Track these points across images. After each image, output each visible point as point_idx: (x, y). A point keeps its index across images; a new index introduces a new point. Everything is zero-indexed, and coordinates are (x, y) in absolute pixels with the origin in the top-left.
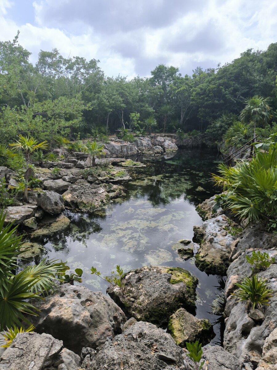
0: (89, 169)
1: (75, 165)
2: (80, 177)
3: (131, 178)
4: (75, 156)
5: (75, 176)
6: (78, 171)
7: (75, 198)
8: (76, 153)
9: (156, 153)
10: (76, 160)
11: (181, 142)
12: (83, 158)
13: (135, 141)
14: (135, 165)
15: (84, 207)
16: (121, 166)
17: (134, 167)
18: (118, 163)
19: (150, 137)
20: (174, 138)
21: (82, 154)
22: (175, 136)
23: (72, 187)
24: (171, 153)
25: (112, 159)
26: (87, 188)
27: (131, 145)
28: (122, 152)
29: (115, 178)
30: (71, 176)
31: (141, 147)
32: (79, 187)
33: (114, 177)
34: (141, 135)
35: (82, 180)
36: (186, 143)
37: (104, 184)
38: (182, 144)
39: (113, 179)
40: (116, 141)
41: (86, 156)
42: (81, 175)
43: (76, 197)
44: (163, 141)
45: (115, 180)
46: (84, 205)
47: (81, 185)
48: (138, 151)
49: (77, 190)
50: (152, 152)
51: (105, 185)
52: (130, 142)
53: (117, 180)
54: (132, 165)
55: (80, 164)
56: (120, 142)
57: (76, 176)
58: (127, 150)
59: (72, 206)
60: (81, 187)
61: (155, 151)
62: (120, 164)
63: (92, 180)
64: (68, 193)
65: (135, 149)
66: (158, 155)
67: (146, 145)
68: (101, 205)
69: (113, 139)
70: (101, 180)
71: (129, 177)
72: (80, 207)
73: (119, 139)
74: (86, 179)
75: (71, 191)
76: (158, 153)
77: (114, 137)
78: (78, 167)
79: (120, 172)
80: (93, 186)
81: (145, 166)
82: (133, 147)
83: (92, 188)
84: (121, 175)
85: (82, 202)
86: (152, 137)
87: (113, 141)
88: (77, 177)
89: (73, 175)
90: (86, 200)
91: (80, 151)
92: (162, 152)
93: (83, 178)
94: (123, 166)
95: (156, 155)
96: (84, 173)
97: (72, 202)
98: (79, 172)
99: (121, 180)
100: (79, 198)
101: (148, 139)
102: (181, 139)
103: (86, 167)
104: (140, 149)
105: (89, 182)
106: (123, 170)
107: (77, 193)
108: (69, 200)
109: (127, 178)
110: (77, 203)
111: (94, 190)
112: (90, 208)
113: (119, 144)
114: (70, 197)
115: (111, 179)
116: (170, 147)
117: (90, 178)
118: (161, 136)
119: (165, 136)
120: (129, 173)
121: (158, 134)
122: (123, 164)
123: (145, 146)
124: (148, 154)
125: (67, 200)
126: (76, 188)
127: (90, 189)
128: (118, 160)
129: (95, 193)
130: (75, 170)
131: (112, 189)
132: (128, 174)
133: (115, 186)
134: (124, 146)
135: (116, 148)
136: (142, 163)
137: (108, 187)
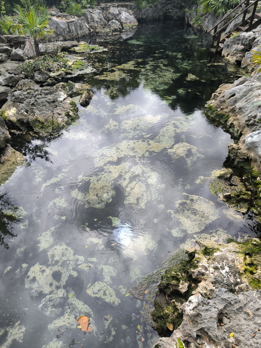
0: (32, 61)
1: (10, 56)
2: (21, 76)
3: (94, 70)
4: (6, 42)
5: (13, 75)
6: (17, 65)
7: (22, 114)
8: (6, 36)
9: (113, 31)
10: (9, 48)
11: (139, 13)
12: (19, 43)
13: (84, 15)
14: (93, 49)
15: (42, 128)
16: (75, 52)
17: (92, 52)
18: (70, 48)
19: (101, 8)
20: (131, 9)
21: (16, 38)
22: (131, 6)
23: (14, 96)
24: (131, 29)
25: (60, 43)
26: (38, 94)
27: (80, 21)
28: (69, 32)
29: (73, 73)
30: (8, 75)
31: (92, 24)
32: (25, 93)
33: (72, 70)
34: (89, 5)
35: (26, 80)
36: (145, 15)
37: (61, 83)
38: (140, 16)
39: (70, 74)
40: (59, 16)
41: (22, 40)
42: (23, 73)
43: (26, 113)
44: (118, 13)
45: (73, 76)
46: (41, 125)
47: (27, 90)
48: (90, 30)
49: (23, 99)
50: (108, 30)
51: (63, 85)
52: (76, 16)
53: (76, 75)
54: (88, 51)
55: (17, 55)
56: (64, 16)
57: (15, 74)
58: (75, 28)
59: (21, 128)
60: (28, 93)
61: (112, 28)
62: (72, 49)
63: (42, 79)
64: (9, 106)
65: (86, 26)
66: (116, 33)
67: (97, 20)
68: (68, 121)
69: (54, 12)
70: (54, 78)
71: (92, 69)
72: (36, 129)
73: (61, 12)
74: (32, 78)
75: (14, 102)
76: (115, 30)
77: (54, 11)
78: (14, 58)
79: (76, 61)
80: (47, 90)
81: (106, 50)
82: (83, 24)
83: (47, 94)
84: (80, 67)
85: (37, 120)
86: (103, 9)
87: (54, 16)
88: (17, 76)
89: (9, 73)
90: (42, 116)
91: (11, 34)
92: (120, 29)
93: (26, 77)
94: (77, 53)
95: (114, 34)
96: (26, 69)
97: (20, 121)
98: (17, 67)
99: (82, 74)
100: (30, 115)
101: (99, 11)
102: (139, 9)
103: (27, 58)
104: (91, 27)
105: (37, 82)
106: (80, 58)
107: (23, 105)
108: (14, 119)
109: (89, 70)
110: (28, 123)
111: (50, 97)
112: (53, 129)
113: (64, 20)
114: (15, 112)
115: (67, 74)
116: (129, 21)
117: (38, 77)
118: (113, 7)
119: (118, 6)
120: (89, 62)
121: (110, 4)
122: (76, 49)
123: (97, 22)
124: (104, 33)
125: (11, 119)
126: (21, 97)
127: (43, 96)
128: (68, 44)
129: (54, 102)
130: (11, 65)
131: (74, 90)
132: (89, 64)
133: (77, 86)
134: (71, 22)
135: (61, 25)
136: (101, 46)
137: (67, 87)
